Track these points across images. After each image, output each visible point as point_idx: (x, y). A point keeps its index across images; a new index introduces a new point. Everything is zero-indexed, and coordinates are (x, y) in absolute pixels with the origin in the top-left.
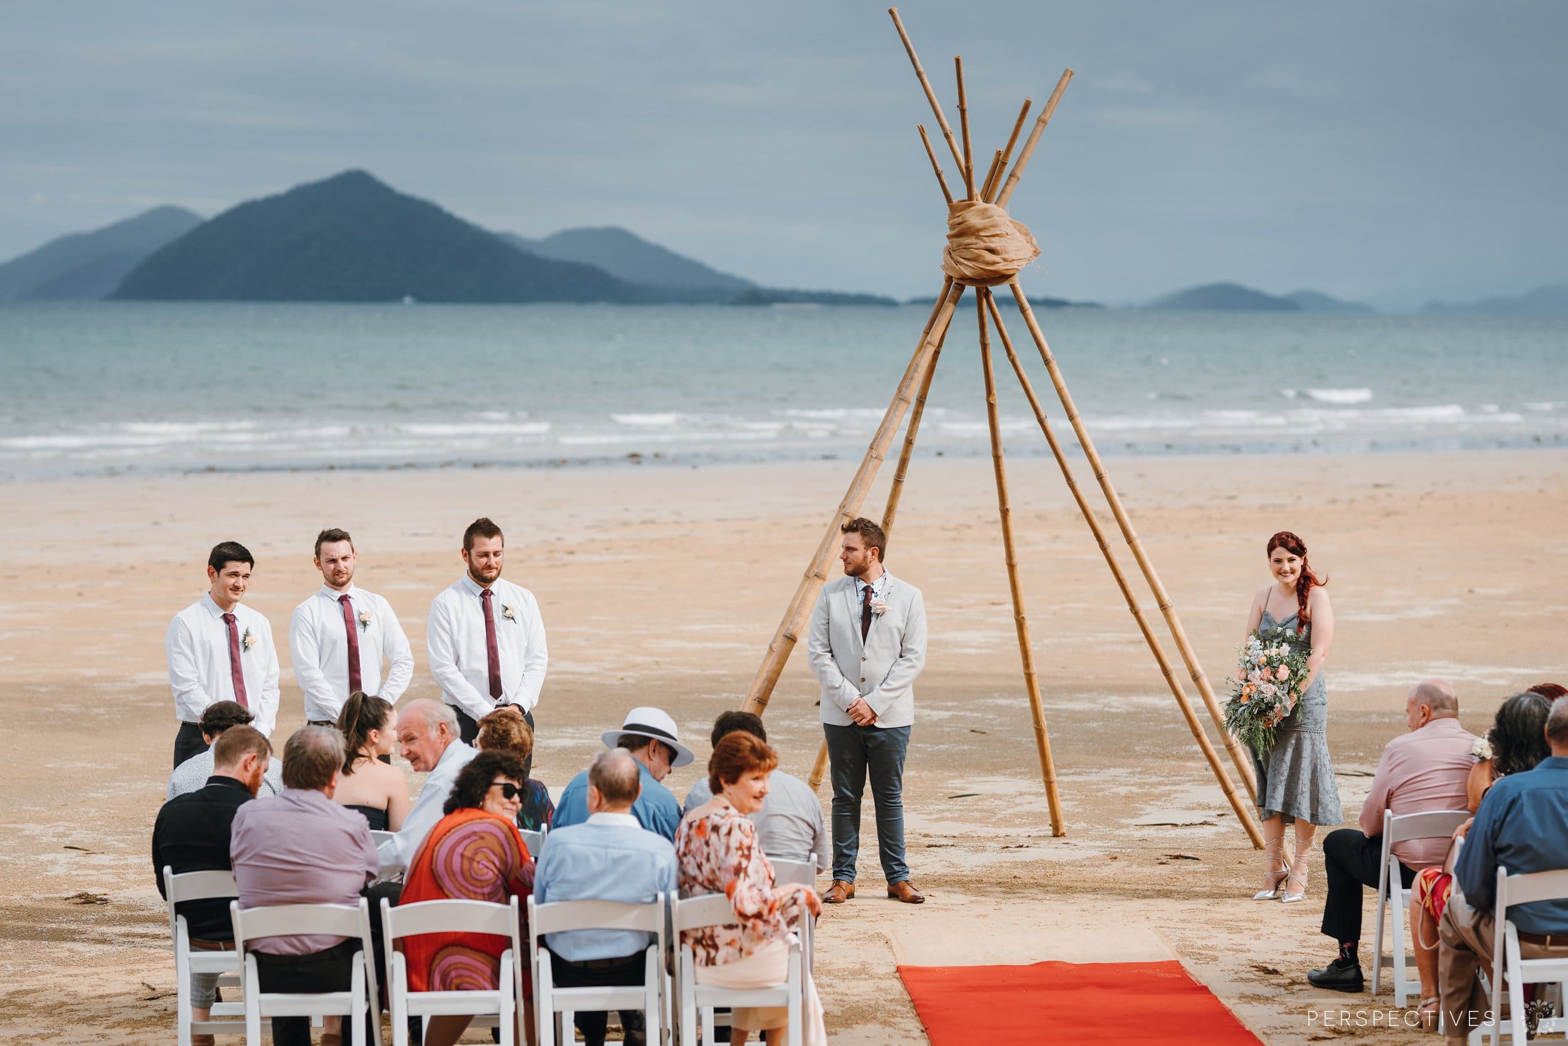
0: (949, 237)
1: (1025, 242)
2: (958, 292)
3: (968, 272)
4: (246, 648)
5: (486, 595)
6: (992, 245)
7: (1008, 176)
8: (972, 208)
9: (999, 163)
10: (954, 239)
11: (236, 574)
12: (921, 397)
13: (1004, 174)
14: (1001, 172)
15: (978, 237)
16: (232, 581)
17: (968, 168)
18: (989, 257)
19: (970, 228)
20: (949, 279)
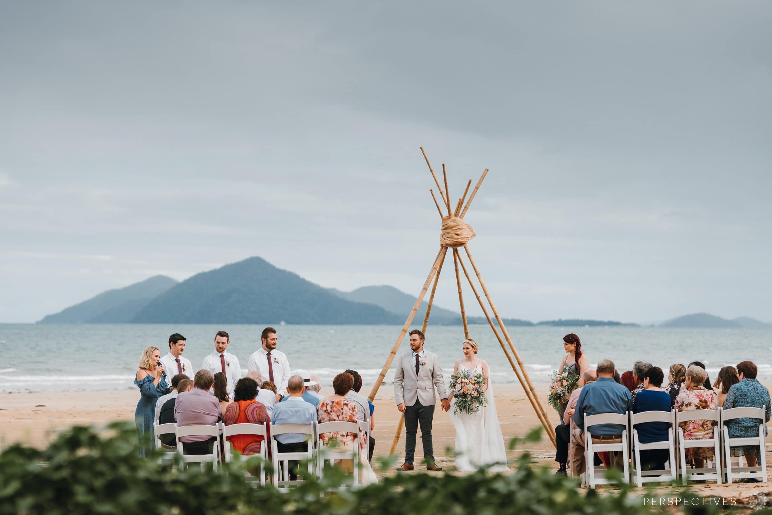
0: (442, 230)
1: (469, 231)
2: (445, 249)
3: (449, 242)
4: (184, 370)
5: (269, 354)
6: (457, 233)
7: (464, 208)
8: (451, 219)
9: (461, 203)
10: (444, 231)
11: (182, 345)
12: (434, 290)
13: (462, 207)
14: (461, 206)
15: (452, 229)
16: (180, 347)
17: (448, 204)
18: (456, 237)
19: (449, 226)
20: (442, 245)
